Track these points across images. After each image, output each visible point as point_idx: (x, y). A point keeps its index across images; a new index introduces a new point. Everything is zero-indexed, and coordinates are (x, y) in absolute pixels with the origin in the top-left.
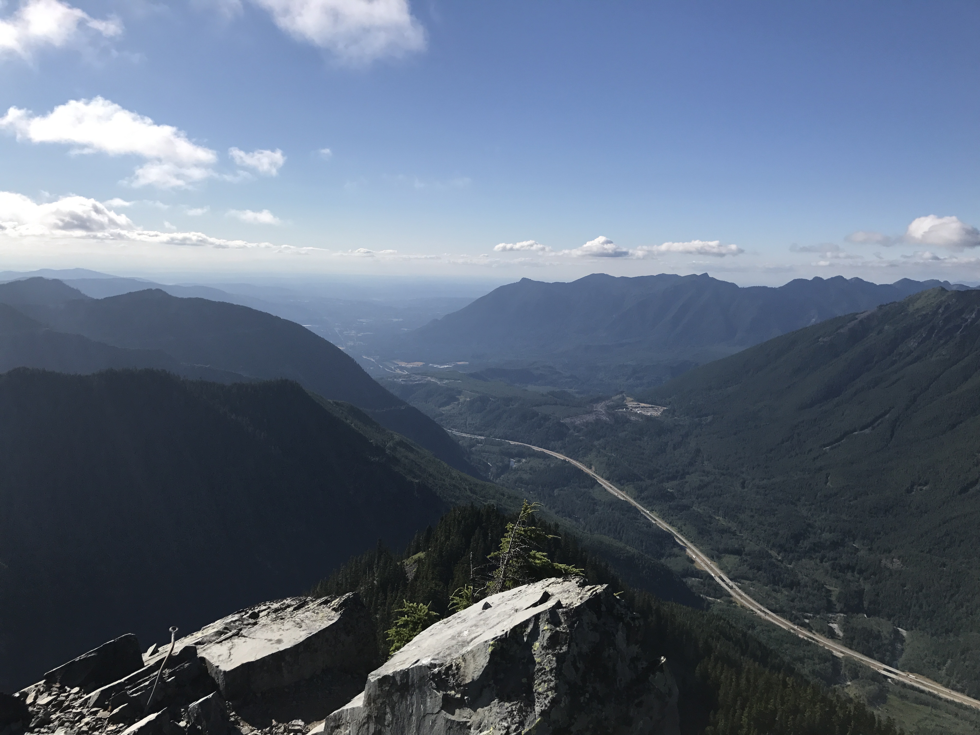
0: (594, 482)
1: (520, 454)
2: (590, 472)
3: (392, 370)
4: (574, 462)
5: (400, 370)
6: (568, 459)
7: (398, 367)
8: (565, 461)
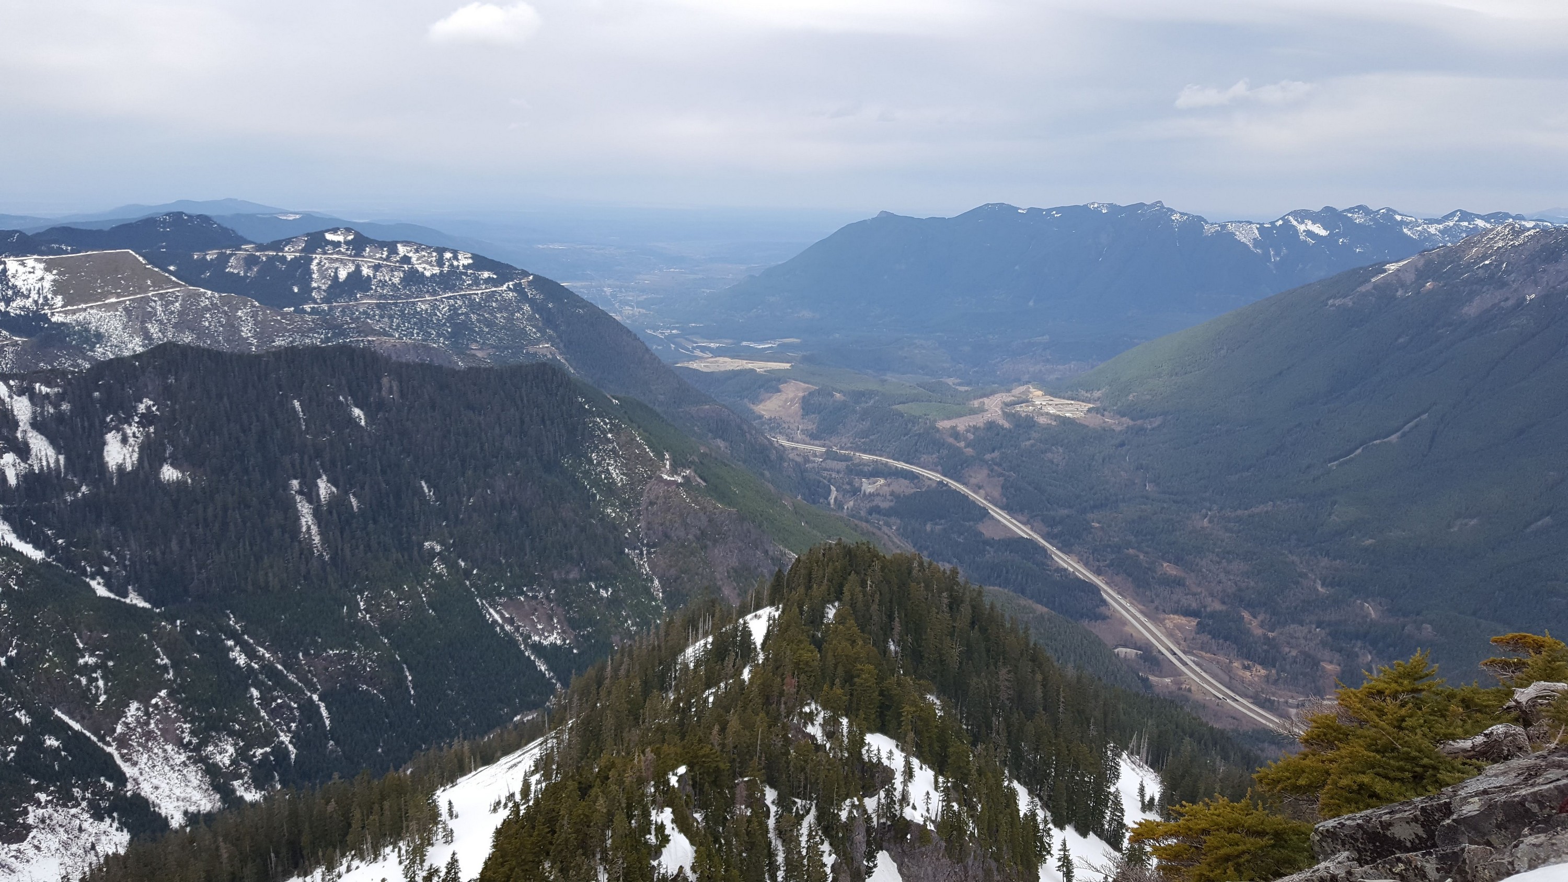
0: (984, 513)
1: (876, 472)
2: (978, 499)
3: (688, 350)
4: (954, 485)
5: (701, 351)
6: (946, 480)
7: (698, 347)
8: (941, 482)
